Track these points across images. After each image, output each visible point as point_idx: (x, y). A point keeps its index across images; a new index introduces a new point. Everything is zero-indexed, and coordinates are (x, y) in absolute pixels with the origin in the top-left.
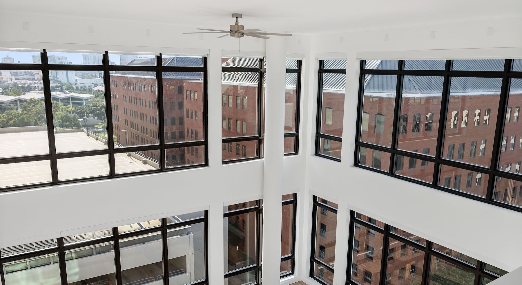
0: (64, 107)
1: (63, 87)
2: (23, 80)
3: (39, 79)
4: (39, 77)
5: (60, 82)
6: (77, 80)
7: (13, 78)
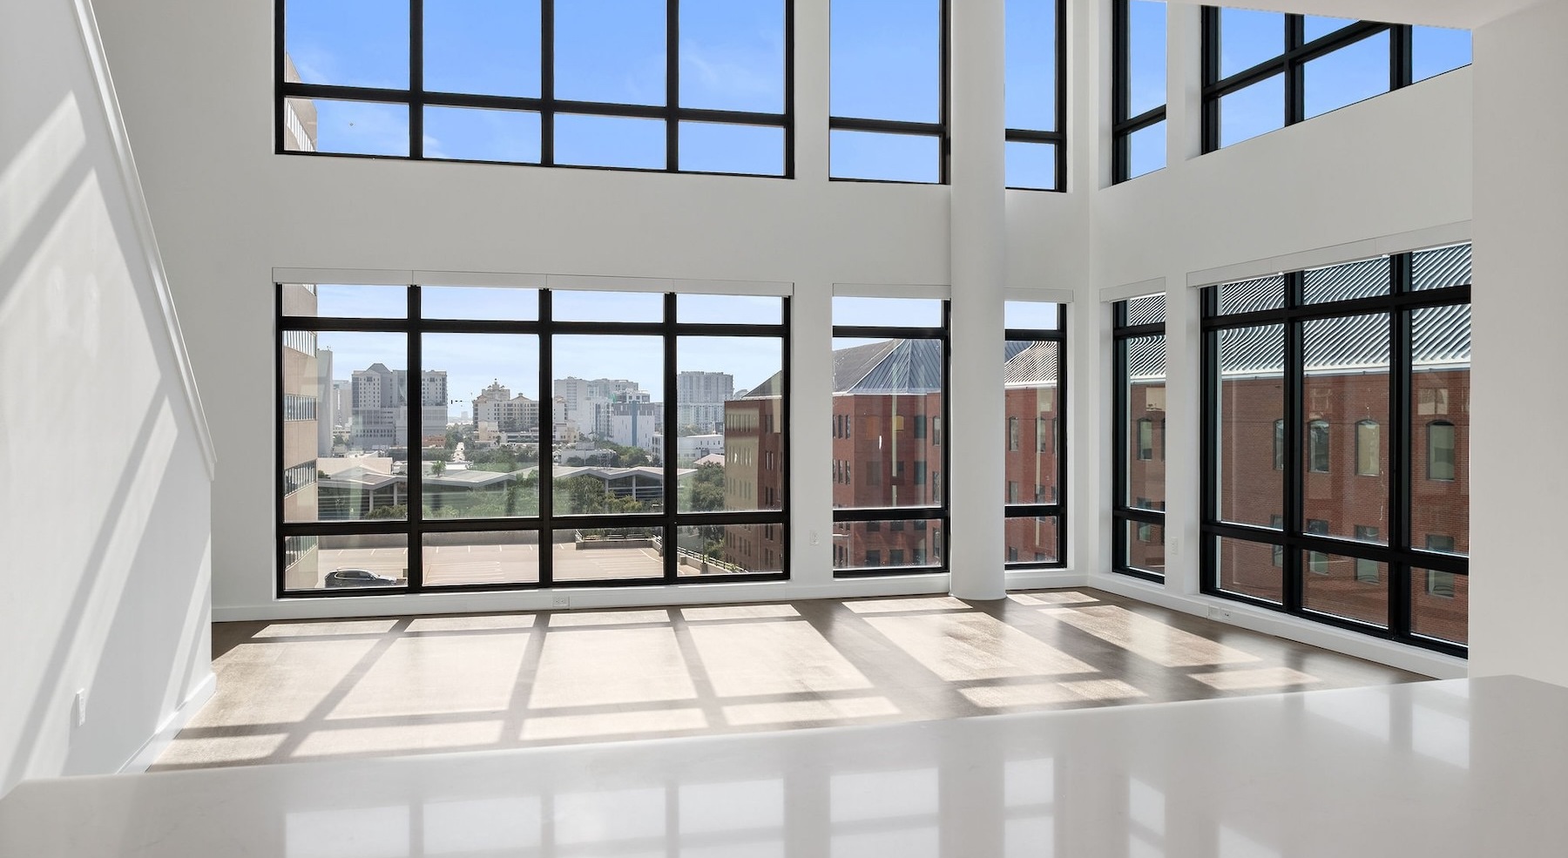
0: (616, 500)
1: (622, 457)
2: (526, 442)
3: (566, 439)
4: (566, 434)
5: (614, 446)
6: (656, 439)
7: (504, 436)
